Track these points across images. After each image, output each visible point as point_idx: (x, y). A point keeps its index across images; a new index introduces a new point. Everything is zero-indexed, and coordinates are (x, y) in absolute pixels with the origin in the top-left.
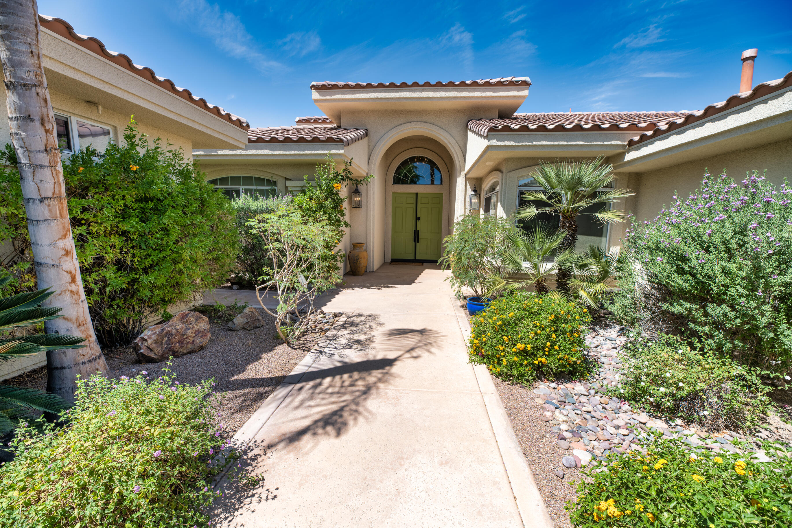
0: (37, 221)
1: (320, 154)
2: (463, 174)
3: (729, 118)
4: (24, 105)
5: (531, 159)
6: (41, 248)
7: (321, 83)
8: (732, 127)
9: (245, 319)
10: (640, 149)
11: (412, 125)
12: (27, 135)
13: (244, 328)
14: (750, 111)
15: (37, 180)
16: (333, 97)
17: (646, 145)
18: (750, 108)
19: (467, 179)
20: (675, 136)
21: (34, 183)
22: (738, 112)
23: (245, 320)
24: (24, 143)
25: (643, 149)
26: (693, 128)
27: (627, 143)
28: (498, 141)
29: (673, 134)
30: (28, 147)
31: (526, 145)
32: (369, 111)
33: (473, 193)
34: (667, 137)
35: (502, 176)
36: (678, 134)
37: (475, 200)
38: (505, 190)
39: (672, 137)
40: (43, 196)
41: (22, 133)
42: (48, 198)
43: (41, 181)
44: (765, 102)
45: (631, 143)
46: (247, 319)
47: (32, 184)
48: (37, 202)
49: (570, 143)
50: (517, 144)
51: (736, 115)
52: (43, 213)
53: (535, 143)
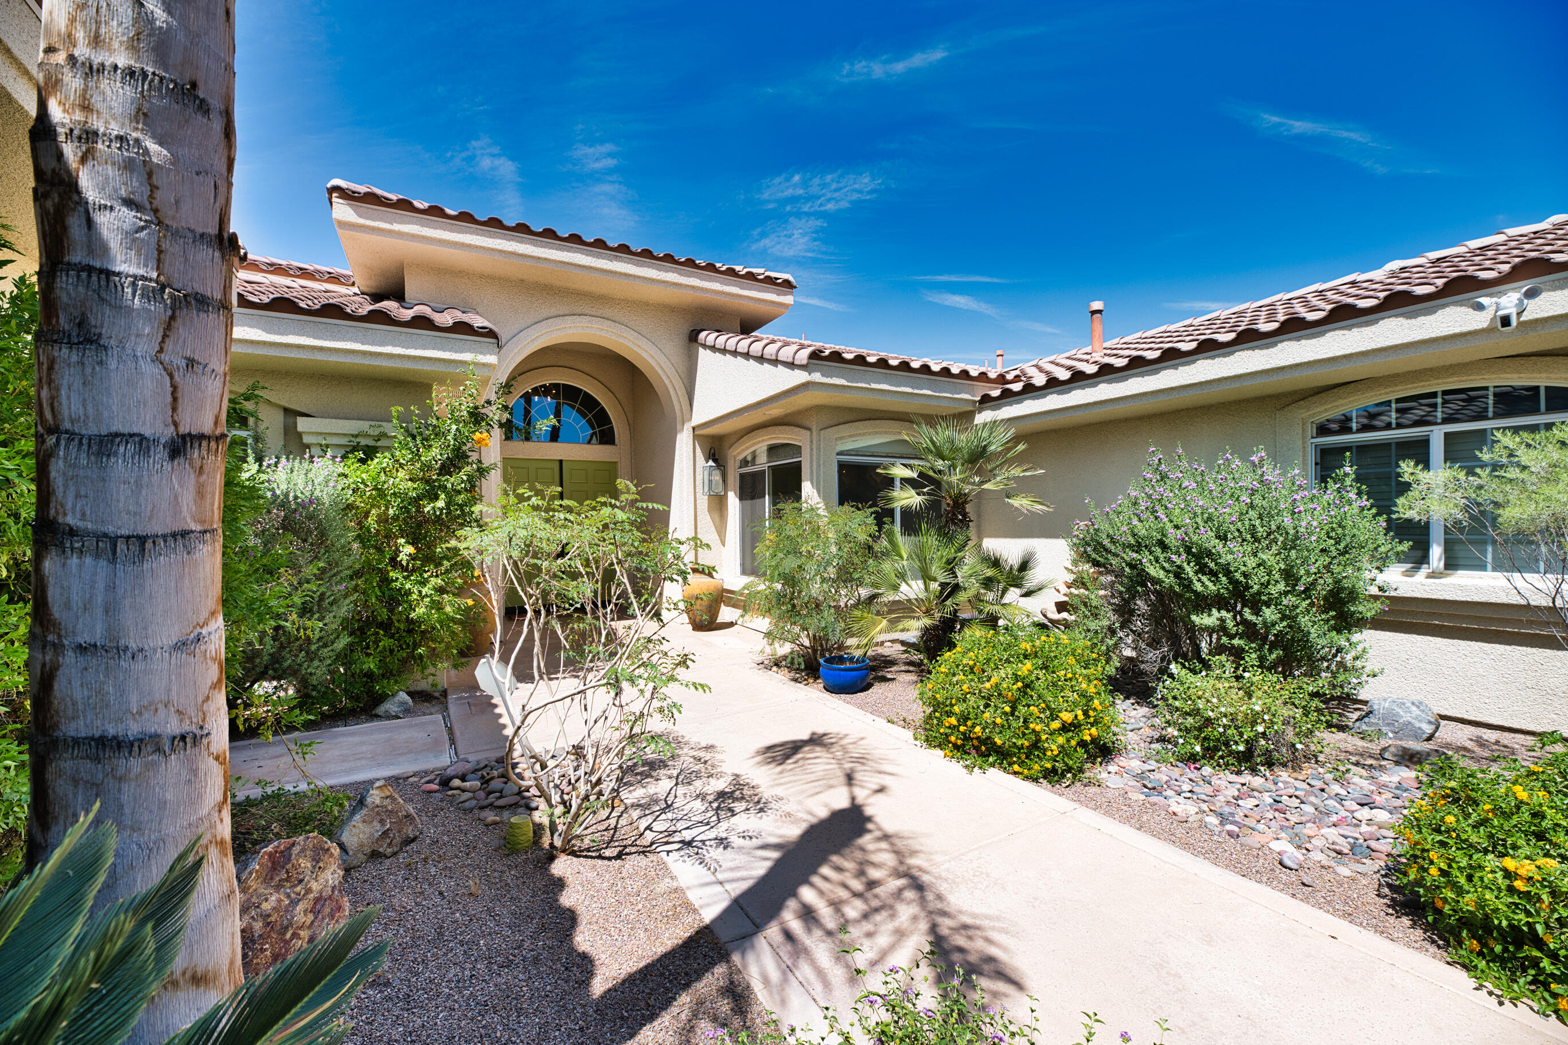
0: (142, 540)
1: (415, 358)
2: (688, 428)
3: (1130, 380)
4: (181, 36)
5: (851, 409)
6: (139, 666)
7: (362, 189)
8: (1137, 392)
9: (377, 825)
10: (999, 409)
11: (583, 321)
12: (175, 160)
13: (375, 855)
14: (1157, 376)
15: (174, 357)
16: (397, 227)
17: (1010, 404)
18: (1157, 372)
19: (696, 437)
20: (1055, 395)
21: (157, 370)
22: (1142, 375)
23: (377, 829)
24: (154, 188)
25: (1004, 409)
26: (1083, 388)
27: (978, 399)
28: (823, 375)
29: (1051, 393)
30: (168, 214)
31: (862, 388)
32: (481, 276)
33: (711, 463)
34: (1044, 396)
35: (811, 436)
36: (1059, 393)
37: (717, 477)
38: (818, 459)
39: (1050, 397)
40: (183, 429)
41: (153, 147)
42: (202, 437)
43: (191, 363)
44: (1175, 367)
45: (986, 399)
46: (382, 822)
47: (151, 371)
48: (160, 454)
49: (916, 391)
50: (850, 384)
51: (1140, 379)
52: (175, 501)
53: (874, 386)
